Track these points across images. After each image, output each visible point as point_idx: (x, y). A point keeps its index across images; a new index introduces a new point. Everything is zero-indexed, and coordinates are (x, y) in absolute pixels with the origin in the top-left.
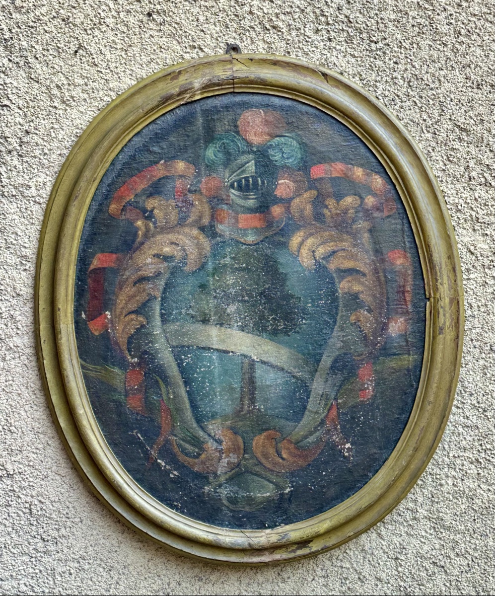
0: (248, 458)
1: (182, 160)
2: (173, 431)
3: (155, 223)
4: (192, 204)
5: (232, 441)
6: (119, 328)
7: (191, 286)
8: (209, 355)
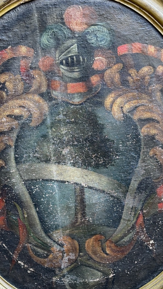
0: (83, 255)
1: (24, 45)
2: (28, 240)
3: (7, 92)
4: (33, 77)
5: (71, 245)
7: (36, 137)
8: (51, 184)
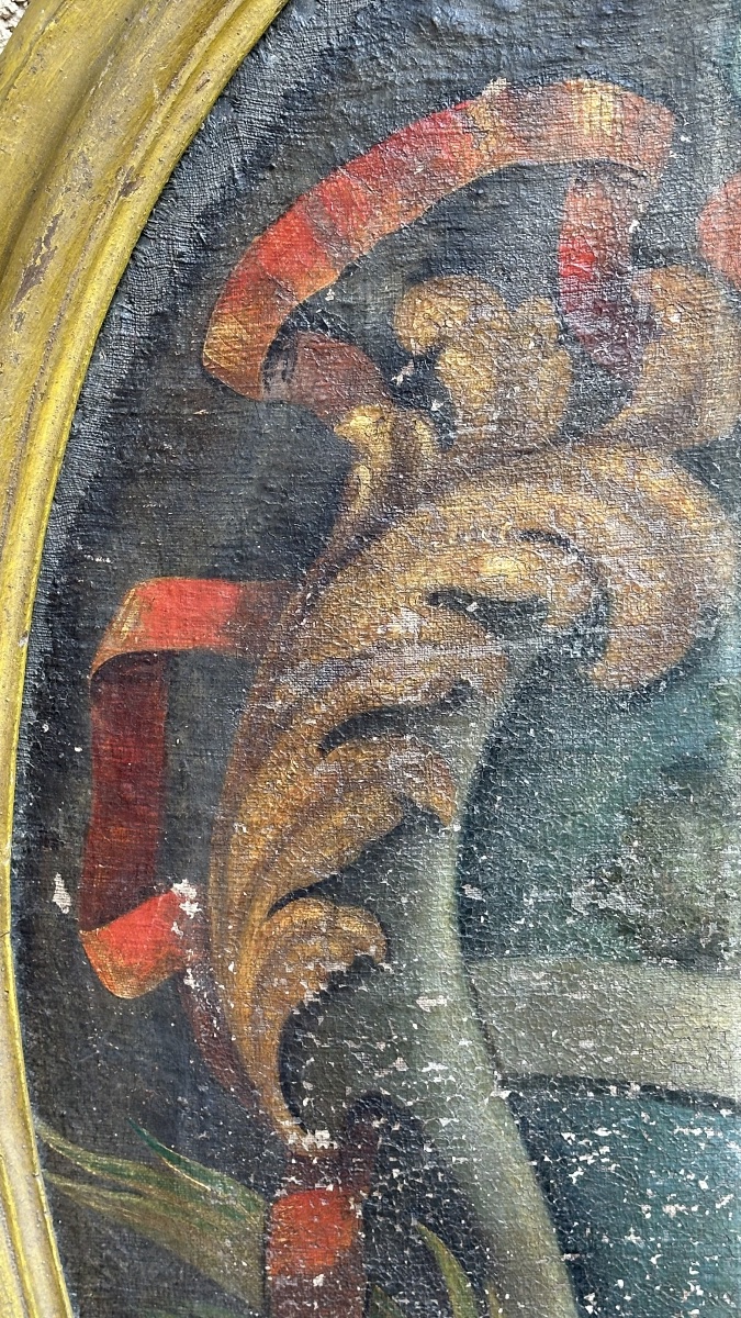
1: (606, 79)
3: (443, 424)
4: (650, 324)
6: (244, 968)
7: (627, 767)
8: (710, 1134)
